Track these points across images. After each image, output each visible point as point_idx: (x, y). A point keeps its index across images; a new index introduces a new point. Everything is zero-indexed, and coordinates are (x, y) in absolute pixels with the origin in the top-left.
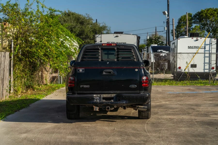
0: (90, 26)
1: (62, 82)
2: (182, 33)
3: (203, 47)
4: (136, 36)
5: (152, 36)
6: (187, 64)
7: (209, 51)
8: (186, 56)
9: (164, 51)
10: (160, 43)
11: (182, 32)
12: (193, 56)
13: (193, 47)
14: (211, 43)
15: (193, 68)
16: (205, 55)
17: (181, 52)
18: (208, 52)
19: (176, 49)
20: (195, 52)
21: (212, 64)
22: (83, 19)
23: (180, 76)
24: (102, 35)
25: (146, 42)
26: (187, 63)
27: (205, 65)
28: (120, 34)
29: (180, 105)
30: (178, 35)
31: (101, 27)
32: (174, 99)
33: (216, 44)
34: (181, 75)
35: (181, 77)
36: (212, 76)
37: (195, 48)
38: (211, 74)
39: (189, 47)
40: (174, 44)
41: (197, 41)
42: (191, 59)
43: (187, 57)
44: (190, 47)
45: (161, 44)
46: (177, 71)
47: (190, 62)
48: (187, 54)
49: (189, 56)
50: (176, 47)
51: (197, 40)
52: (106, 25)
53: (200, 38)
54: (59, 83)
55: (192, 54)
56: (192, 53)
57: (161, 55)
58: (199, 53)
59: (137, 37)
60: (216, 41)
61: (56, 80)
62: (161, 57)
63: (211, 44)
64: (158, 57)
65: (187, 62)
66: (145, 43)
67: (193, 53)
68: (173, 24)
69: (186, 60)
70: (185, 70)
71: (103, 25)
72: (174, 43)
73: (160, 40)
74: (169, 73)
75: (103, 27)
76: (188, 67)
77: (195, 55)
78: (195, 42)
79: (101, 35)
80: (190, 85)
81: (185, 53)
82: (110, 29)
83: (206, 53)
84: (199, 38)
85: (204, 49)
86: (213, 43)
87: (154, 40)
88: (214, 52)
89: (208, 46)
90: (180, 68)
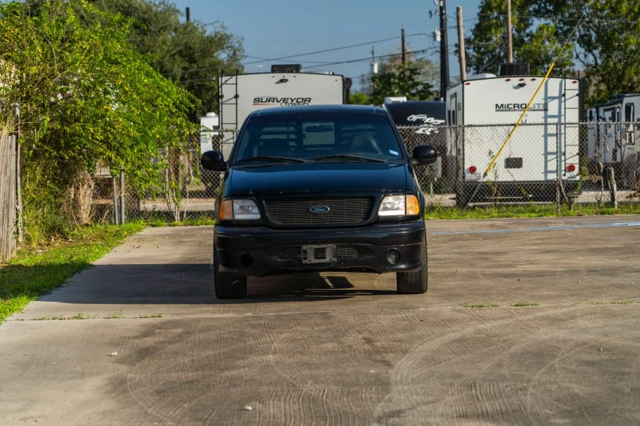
0: (170, 36)
1: (125, 219)
2: (494, 53)
3: (539, 105)
4: (340, 78)
5: (392, 61)
6: (492, 157)
7: (559, 116)
8: (487, 135)
9: (429, 119)
10: (420, 88)
11: (494, 49)
12: (507, 135)
13: (509, 106)
14: (563, 92)
15: (509, 169)
16: (546, 130)
17: (473, 123)
18: (556, 120)
19: (459, 113)
20: (512, 123)
21: (568, 155)
22: (145, 13)
23: (472, 192)
24: (238, 76)
25: (367, 85)
26: (492, 155)
27: (548, 159)
28: (292, 72)
29: (459, 253)
30: (482, 59)
31: (208, 37)
32: (444, 245)
33: (577, 95)
34: (474, 189)
35: (473, 196)
36: (563, 189)
37: (516, 108)
38: (562, 185)
39: (499, 108)
40: (454, 99)
41: (522, 88)
42: (501, 142)
43: (489, 137)
44: (502, 105)
45: (422, 91)
46: (464, 182)
47: (499, 151)
48: (489, 128)
49: (495, 135)
50: (461, 107)
51: (522, 85)
52: (228, 32)
53: (531, 78)
54: (117, 222)
55: (505, 127)
56: (504, 125)
57: (420, 131)
58: (528, 125)
59: (343, 80)
60: (576, 86)
61: (108, 213)
62: (415, 140)
63: (564, 95)
64: (405, 138)
65: (490, 153)
66: (363, 89)
67: (507, 125)
68: (458, 27)
69: (487, 144)
70: (485, 174)
71: (217, 30)
72: (455, 95)
73: (418, 78)
74: (444, 192)
75: (216, 39)
76: (494, 167)
77: (513, 130)
78: (517, 90)
79: (235, 77)
80: (499, 217)
81: (485, 124)
82: (240, 45)
83: (550, 124)
84: (527, 80)
85: (543, 112)
86: (569, 94)
87: (397, 81)
88: (571, 122)
89: (556, 101)
90: (473, 170)
